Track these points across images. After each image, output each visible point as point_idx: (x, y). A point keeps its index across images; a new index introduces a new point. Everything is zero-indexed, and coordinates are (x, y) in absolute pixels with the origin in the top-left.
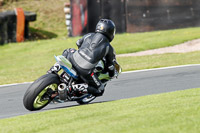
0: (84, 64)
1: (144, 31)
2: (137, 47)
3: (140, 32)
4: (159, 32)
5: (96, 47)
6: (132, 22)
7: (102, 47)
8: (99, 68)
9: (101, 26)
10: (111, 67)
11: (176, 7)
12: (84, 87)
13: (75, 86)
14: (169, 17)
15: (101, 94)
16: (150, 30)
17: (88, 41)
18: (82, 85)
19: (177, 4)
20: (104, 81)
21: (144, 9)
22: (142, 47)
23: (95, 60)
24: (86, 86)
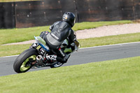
0: (54, 42)
1: (28, 27)
2: (23, 38)
3: (25, 27)
4: (39, 28)
5: (62, 31)
6: (20, 21)
7: (66, 31)
8: (64, 45)
9: (66, 17)
10: (72, 44)
11: (50, 10)
12: (54, 57)
13: (48, 57)
14: (45, 17)
15: (66, 62)
16: (32, 26)
17: (57, 27)
18: (53, 56)
19: (51, 8)
20: (68, 53)
21: (28, 11)
22: (27, 38)
23: (61, 40)
24: (56, 57)
